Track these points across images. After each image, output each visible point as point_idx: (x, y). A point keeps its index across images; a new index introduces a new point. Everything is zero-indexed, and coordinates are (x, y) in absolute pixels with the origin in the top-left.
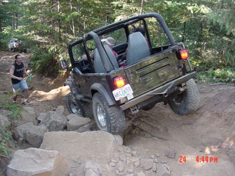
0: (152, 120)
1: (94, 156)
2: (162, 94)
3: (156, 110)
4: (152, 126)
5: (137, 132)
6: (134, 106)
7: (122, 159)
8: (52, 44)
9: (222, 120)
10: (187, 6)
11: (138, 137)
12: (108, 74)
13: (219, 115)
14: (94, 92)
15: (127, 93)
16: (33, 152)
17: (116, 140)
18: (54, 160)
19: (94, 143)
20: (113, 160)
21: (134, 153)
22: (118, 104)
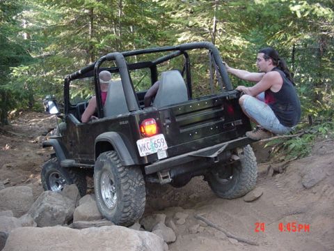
2: (210, 158)
10: (291, 5)
12: (132, 114)
15: (159, 148)
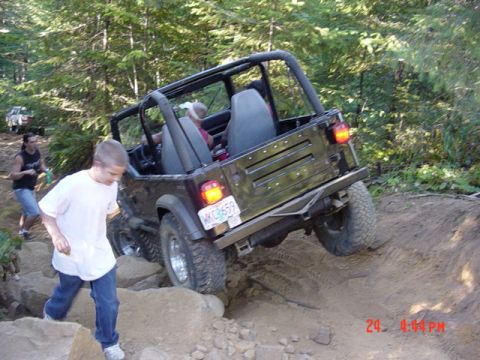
0: (287, 269)
1: (160, 338)
2: (299, 215)
3: (297, 247)
4: (287, 281)
5: (257, 293)
6: (243, 240)
7: (218, 345)
8: (91, 116)
9: (429, 267)
10: (360, 39)
11: (257, 301)
12: (190, 176)
13: (422, 257)
14: (163, 212)
15: (229, 215)
16: (30, 325)
17: (208, 307)
18: (71, 342)
19: (163, 312)
20: (200, 347)
21: (245, 332)
22: (210, 236)
